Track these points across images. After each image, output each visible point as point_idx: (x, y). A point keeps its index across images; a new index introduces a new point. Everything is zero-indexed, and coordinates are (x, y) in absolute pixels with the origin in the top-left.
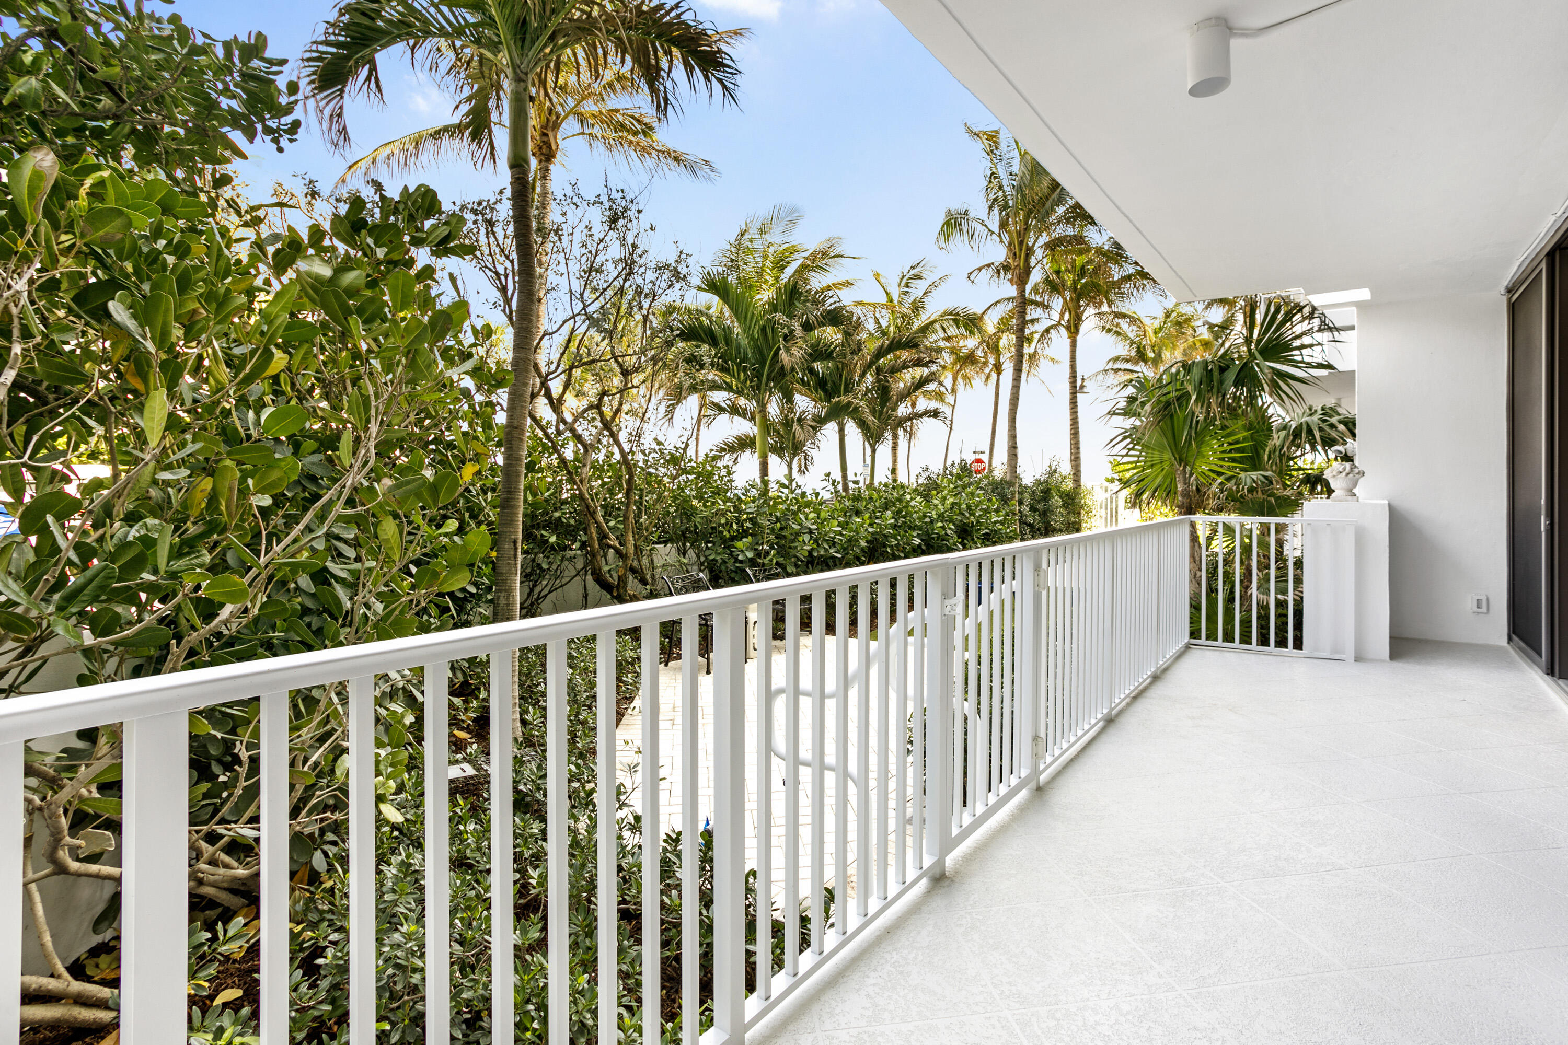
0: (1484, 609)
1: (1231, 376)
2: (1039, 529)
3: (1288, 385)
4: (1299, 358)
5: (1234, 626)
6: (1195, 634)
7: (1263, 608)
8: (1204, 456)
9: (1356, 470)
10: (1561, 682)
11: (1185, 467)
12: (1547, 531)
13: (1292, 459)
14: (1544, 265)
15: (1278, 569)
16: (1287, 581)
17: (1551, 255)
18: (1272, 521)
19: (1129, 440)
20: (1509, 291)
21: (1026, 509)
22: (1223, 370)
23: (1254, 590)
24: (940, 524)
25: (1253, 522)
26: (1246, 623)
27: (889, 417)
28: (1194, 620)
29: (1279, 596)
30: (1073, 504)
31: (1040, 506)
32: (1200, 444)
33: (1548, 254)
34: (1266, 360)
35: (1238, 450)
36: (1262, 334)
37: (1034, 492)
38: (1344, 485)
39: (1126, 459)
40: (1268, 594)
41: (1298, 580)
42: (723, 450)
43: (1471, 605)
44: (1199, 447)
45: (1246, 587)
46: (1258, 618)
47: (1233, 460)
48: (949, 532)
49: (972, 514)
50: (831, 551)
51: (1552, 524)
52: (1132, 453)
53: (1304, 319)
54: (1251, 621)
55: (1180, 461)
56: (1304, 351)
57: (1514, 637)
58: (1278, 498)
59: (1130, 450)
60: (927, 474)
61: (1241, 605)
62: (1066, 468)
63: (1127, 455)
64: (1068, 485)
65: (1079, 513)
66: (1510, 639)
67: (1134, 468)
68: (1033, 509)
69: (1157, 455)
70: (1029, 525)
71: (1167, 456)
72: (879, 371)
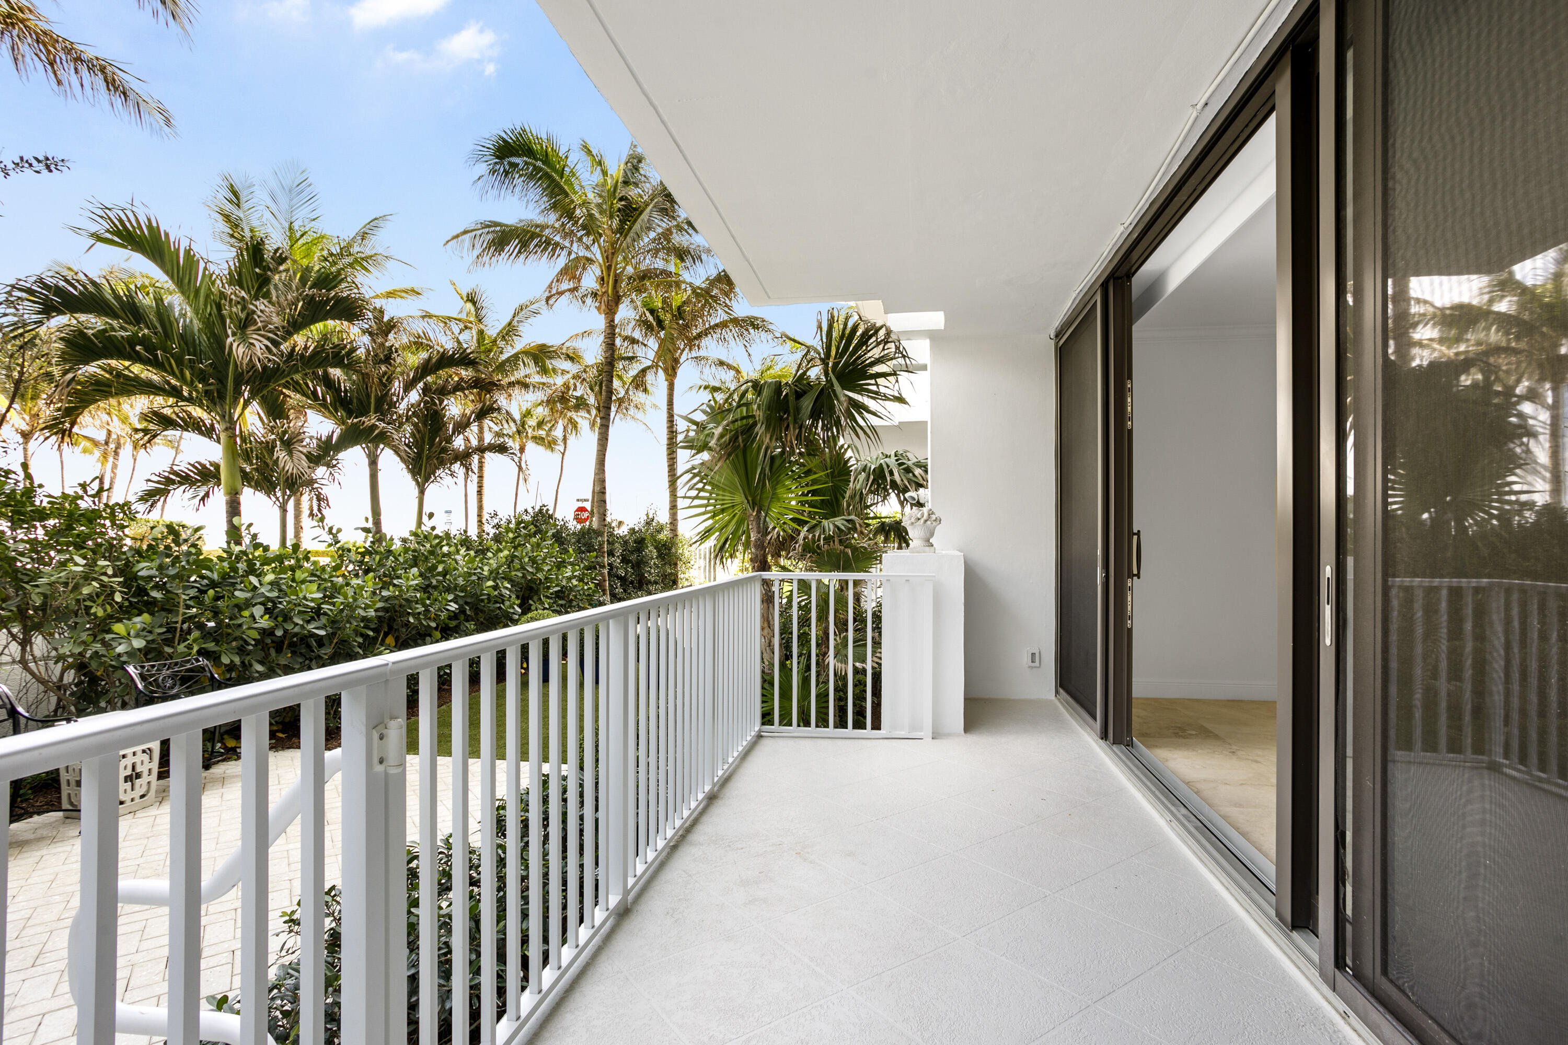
0: (1037, 664)
1: (807, 404)
2: (632, 582)
3: (863, 418)
4: (874, 388)
5: (809, 702)
6: (766, 717)
7: (841, 679)
8: (779, 500)
9: (934, 517)
10: (1115, 748)
11: (759, 512)
12: (1103, 583)
13: (868, 507)
14: (1098, 298)
15: (856, 630)
16: (865, 645)
17: (1104, 286)
18: (851, 576)
19: (697, 479)
20: (1058, 335)
21: (617, 561)
22: (799, 395)
23: (831, 660)
24: (490, 583)
25: (831, 578)
26: (822, 697)
27: (444, 450)
28: (766, 698)
29: (858, 664)
30: (669, 554)
31: (633, 558)
32: (776, 483)
33: (1102, 285)
34: (844, 388)
35: (814, 493)
36: (840, 355)
37: (626, 542)
38: (922, 534)
39: (697, 502)
40: (846, 663)
41: (877, 644)
42: (169, 481)
43: (1026, 659)
44: (774, 488)
45: (822, 655)
46: (835, 690)
47: (812, 505)
48: (504, 591)
49: (539, 569)
50: (310, 627)
51: (1107, 577)
52: (702, 494)
53: (878, 344)
54: (828, 695)
55: (754, 504)
56: (881, 381)
57: (1061, 691)
58: (855, 549)
59: (700, 490)
60: (496, 521)
61: (818, 676)
62: (663, 518)
63: (697, 497)
64: (664, 536)
65: (676, 564)
66: (1057, 692)
67: (704, 514)
68: (625, 560)
69: (728, 497)
70: (620, 578)
71: (739, 498)
72: (426, 390)
